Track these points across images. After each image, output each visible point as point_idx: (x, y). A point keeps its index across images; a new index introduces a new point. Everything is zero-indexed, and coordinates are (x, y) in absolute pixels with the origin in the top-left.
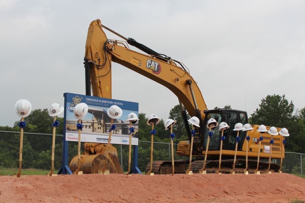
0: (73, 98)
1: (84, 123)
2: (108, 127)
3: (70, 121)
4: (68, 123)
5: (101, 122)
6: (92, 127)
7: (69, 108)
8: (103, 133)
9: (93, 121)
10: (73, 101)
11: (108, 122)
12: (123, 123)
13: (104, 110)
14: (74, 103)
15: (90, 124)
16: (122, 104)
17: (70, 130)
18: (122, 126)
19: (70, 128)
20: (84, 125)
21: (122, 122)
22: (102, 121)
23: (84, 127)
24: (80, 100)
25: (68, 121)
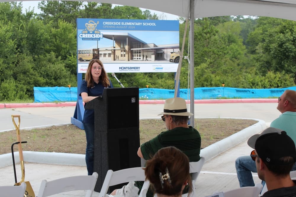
0: (86, 24)
1: (101, 51)
2: (135, 53)
3: (83, 51)
4: (80, 53)
5: (124, 48)
6: (112, 56)
7: (81, 36)
8: (129, 60)
9: (114, 47)
10: (86, 28)
11: (135, 48)
12: (157, 46)
13: (128, 34)
14: (87, 30)
15: (110, 52)
16: (154, 24)
17: (83, 61)
18: (155, 51)
19: (83, 59)
20: (101, 54)
21: (155, 46)
22: (127, 47)
23: (102, 56)
24: (95, 25)
25: (80, 51)
